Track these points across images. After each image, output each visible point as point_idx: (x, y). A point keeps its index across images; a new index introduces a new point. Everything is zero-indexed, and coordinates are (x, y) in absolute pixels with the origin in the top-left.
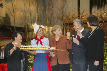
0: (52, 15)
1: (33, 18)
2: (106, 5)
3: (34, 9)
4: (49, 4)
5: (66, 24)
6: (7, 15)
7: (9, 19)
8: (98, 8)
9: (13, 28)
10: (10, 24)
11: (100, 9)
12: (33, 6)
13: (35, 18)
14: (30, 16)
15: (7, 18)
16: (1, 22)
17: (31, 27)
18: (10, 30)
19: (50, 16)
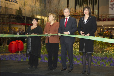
0: (50, 9)
1: (37, 10)
2: (85, 5)
3: (38, 4)
4: (49, 2)
5: (59, 16)
6: (20, 8)
7: (21, 11)
8: (80, 6)
9: (24, 17)
10: (22, 14)
11: (81, 7)
12: (37, 3)
13: (39, 11)
14: (35, 9)
15: (20, 11)
16: (16, 13)
17: (36, 17)
18: (22, 18)
19: (49, 10)
